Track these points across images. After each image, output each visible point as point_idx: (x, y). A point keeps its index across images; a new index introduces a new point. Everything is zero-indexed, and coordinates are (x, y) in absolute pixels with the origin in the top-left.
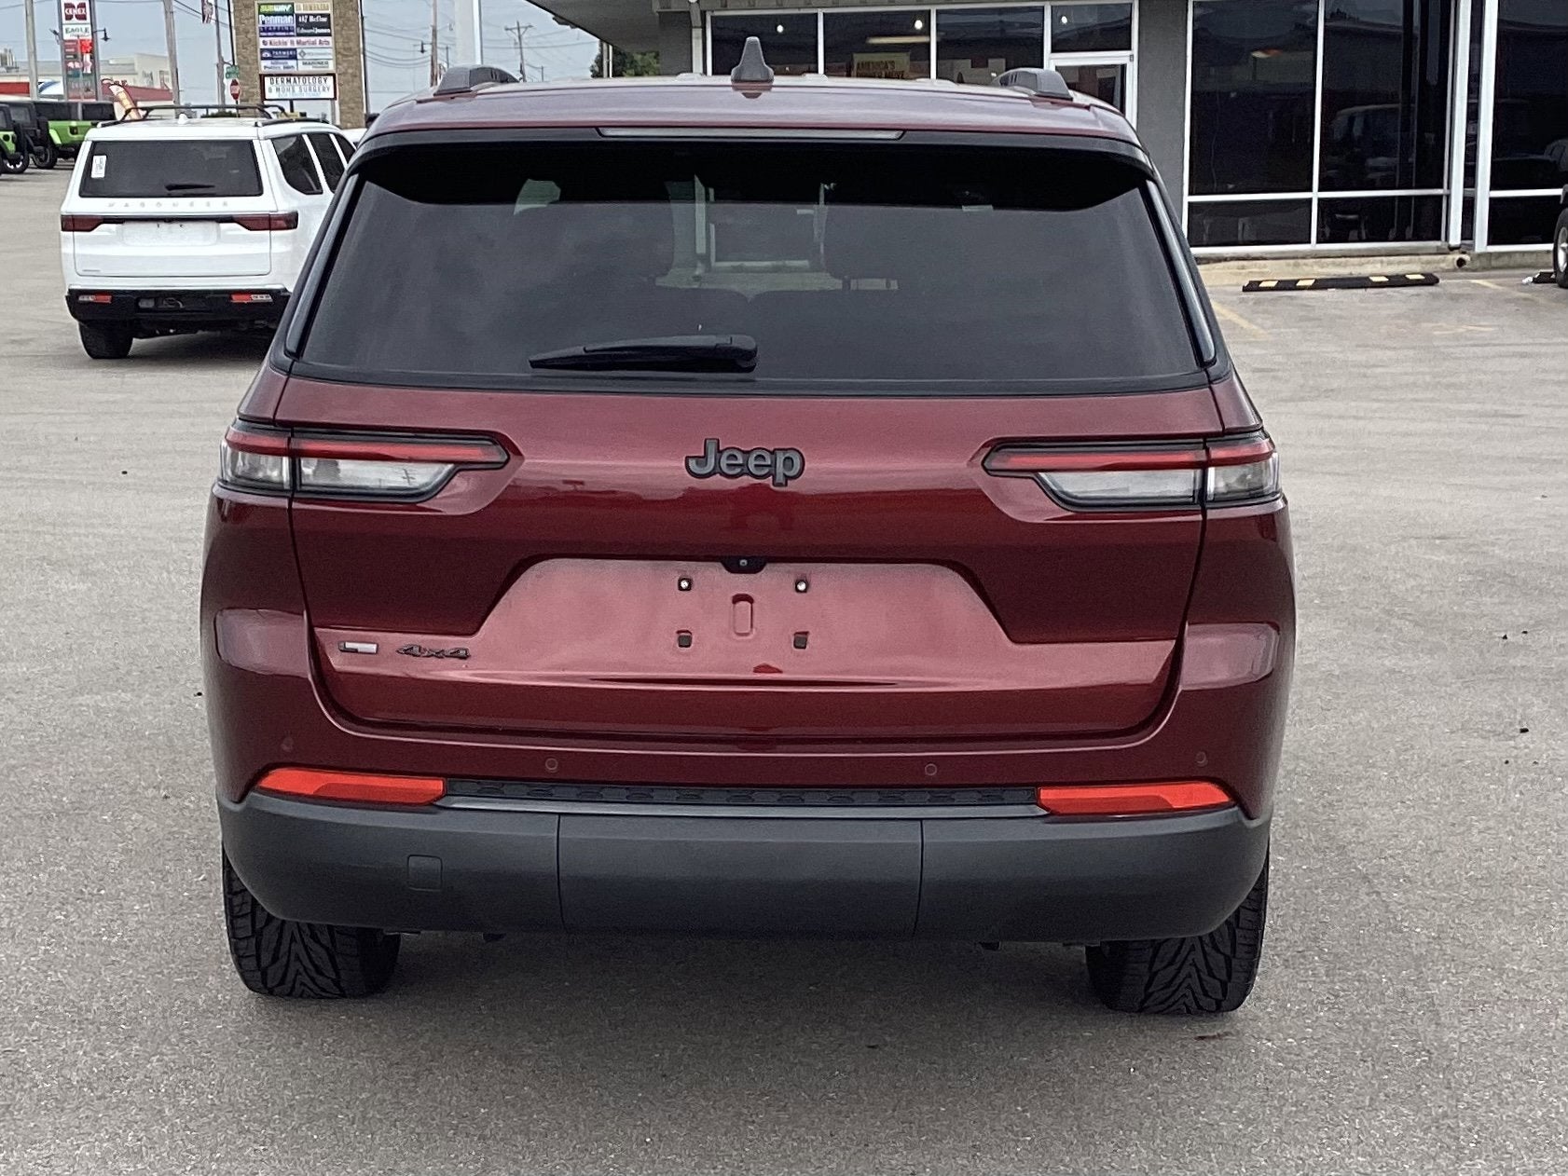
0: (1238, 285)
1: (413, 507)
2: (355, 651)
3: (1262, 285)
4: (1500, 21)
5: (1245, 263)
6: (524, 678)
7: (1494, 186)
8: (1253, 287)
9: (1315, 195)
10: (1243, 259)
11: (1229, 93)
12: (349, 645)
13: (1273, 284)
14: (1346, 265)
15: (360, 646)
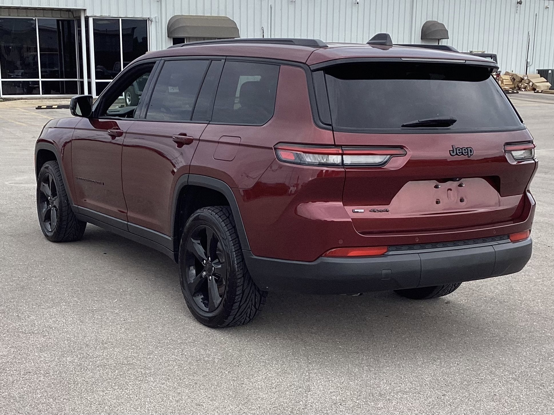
0: (34, 107)
1: (380, 168)
2: (358, 212)
3: (42, 107)
4: (94, 29)
5: (26, 100)
6: (404, 216)
7: (97, 78)
8: (39, 108)
9: (40, 80)
10: (26, 99)
11: (9, 47)
12: (356, 210)
13: (45, 107)
14: (56, 101)
15: (359, 211)
